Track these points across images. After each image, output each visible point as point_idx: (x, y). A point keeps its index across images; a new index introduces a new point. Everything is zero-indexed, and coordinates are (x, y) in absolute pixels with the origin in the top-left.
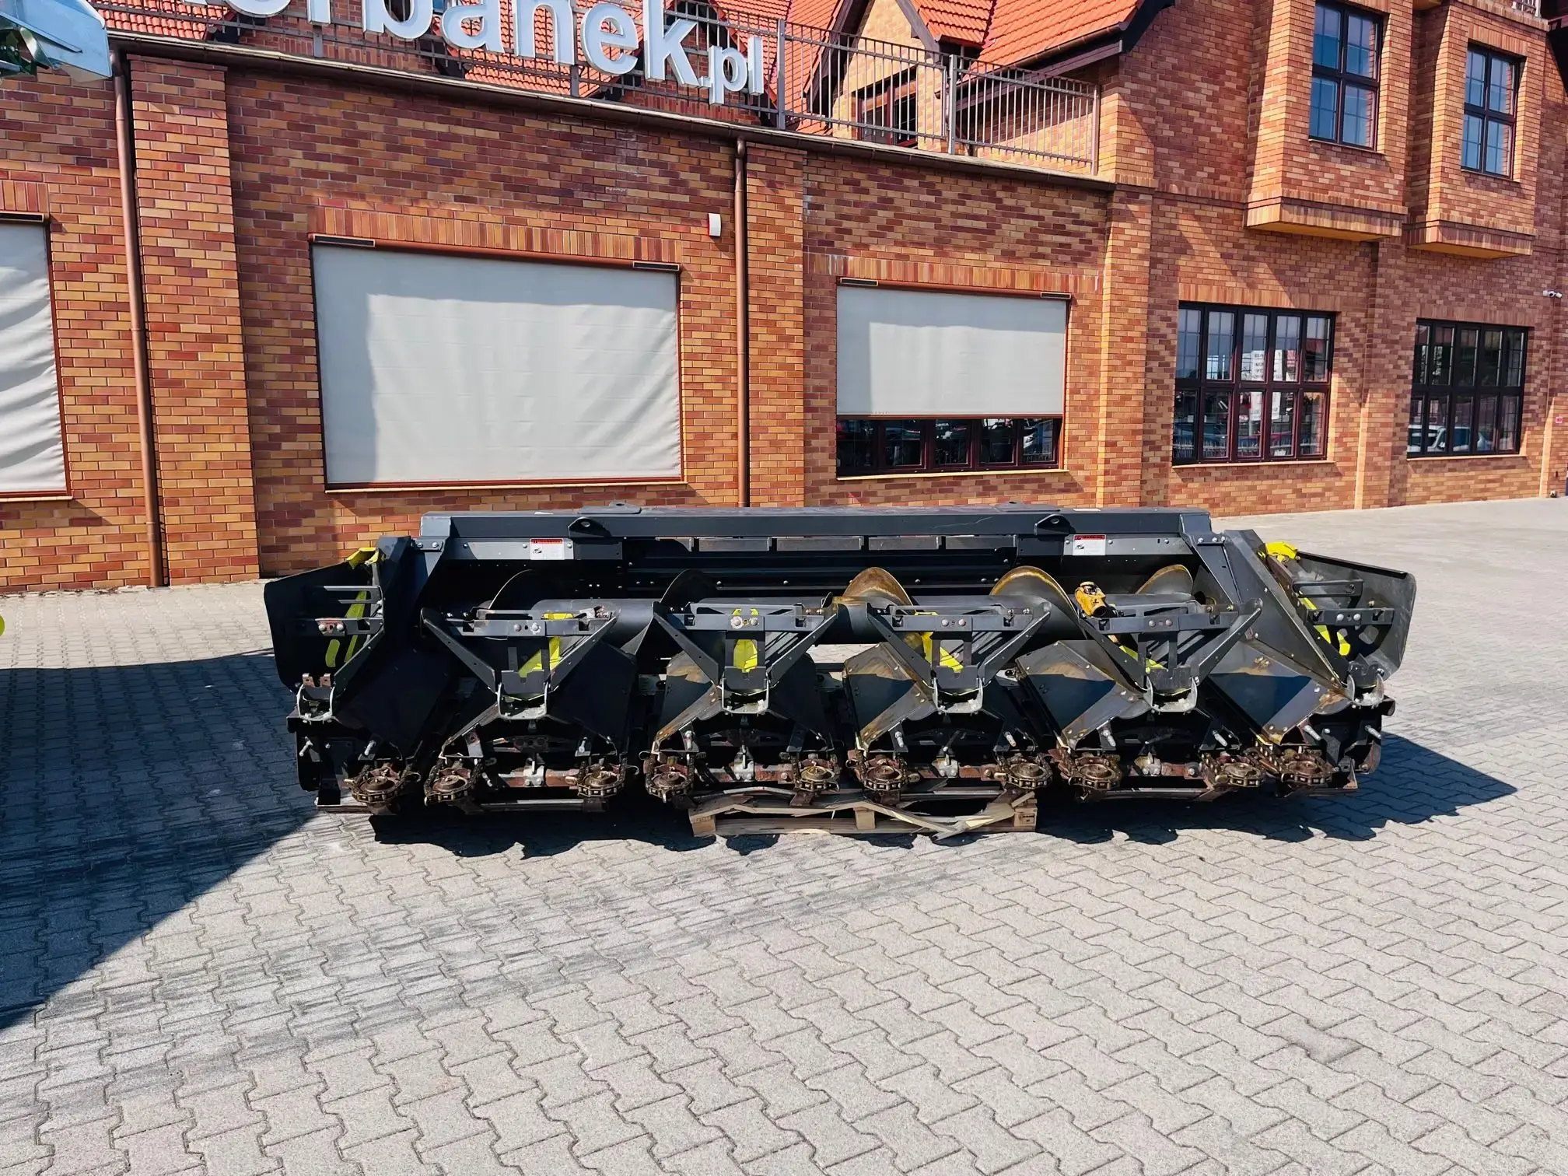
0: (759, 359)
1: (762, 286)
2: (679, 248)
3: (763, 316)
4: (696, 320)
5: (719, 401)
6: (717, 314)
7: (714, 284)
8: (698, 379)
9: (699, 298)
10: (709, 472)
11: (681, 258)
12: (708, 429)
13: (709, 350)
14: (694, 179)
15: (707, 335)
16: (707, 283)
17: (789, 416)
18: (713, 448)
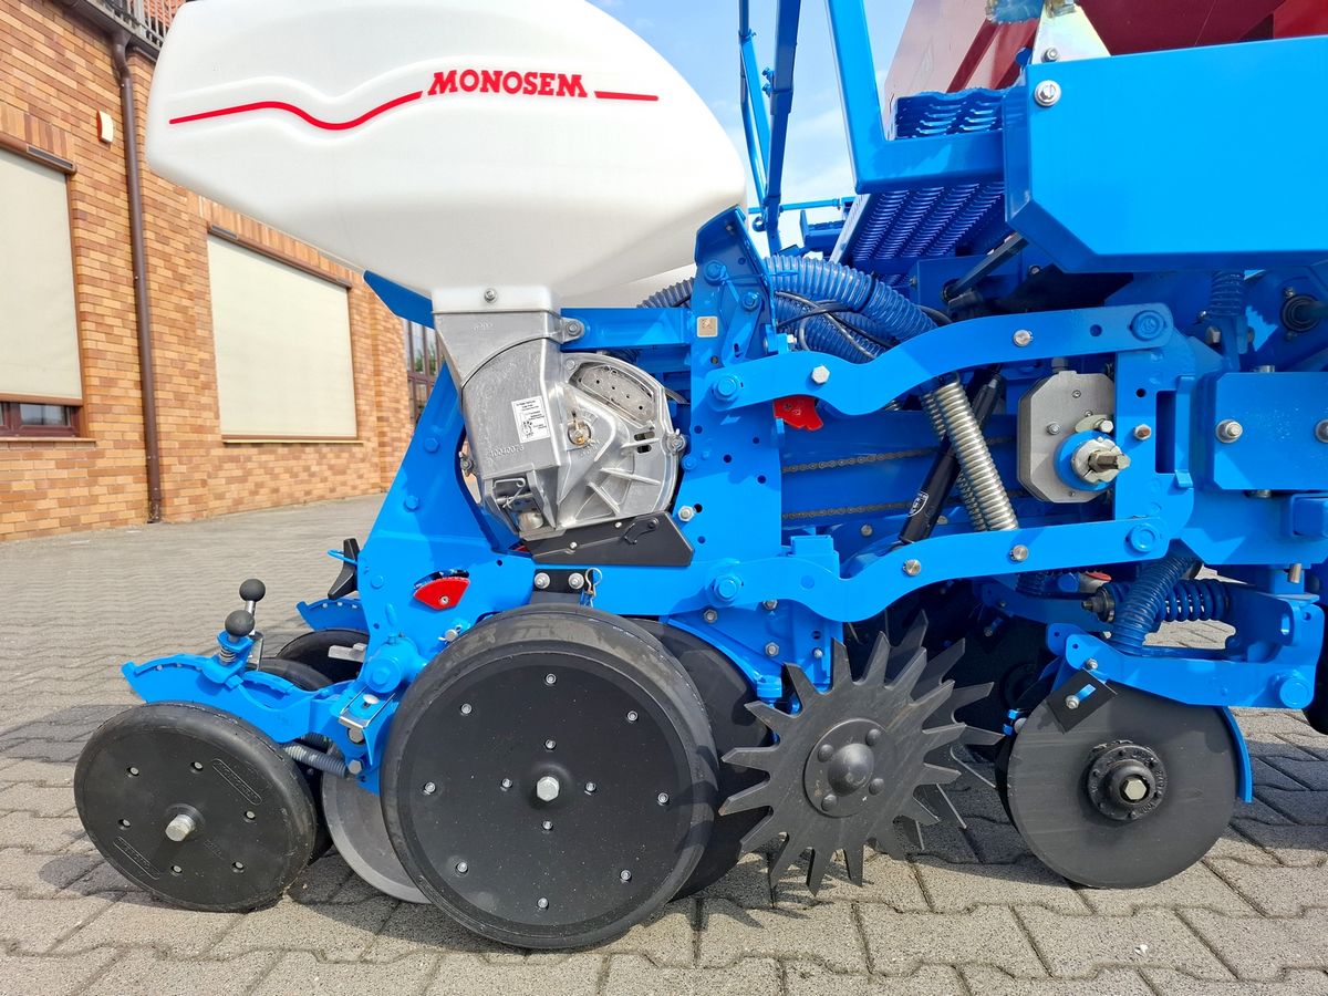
0: (161, 296)
1: (156, 212)
2: (71, 140)
3: (159, 246)
4: (94, 237)
5: (118, 340)
6: (112, 235)
7: (109, 198)
8: (99, 310)
9: (93, 210)
10: (116, 427)
11: (73, 157)
12: (112, 374)
13: (106, 276)
14: (80, 65)
15: (104, 258)
16: (101, 195)
17: (190, 366)
18: (116, 398)
